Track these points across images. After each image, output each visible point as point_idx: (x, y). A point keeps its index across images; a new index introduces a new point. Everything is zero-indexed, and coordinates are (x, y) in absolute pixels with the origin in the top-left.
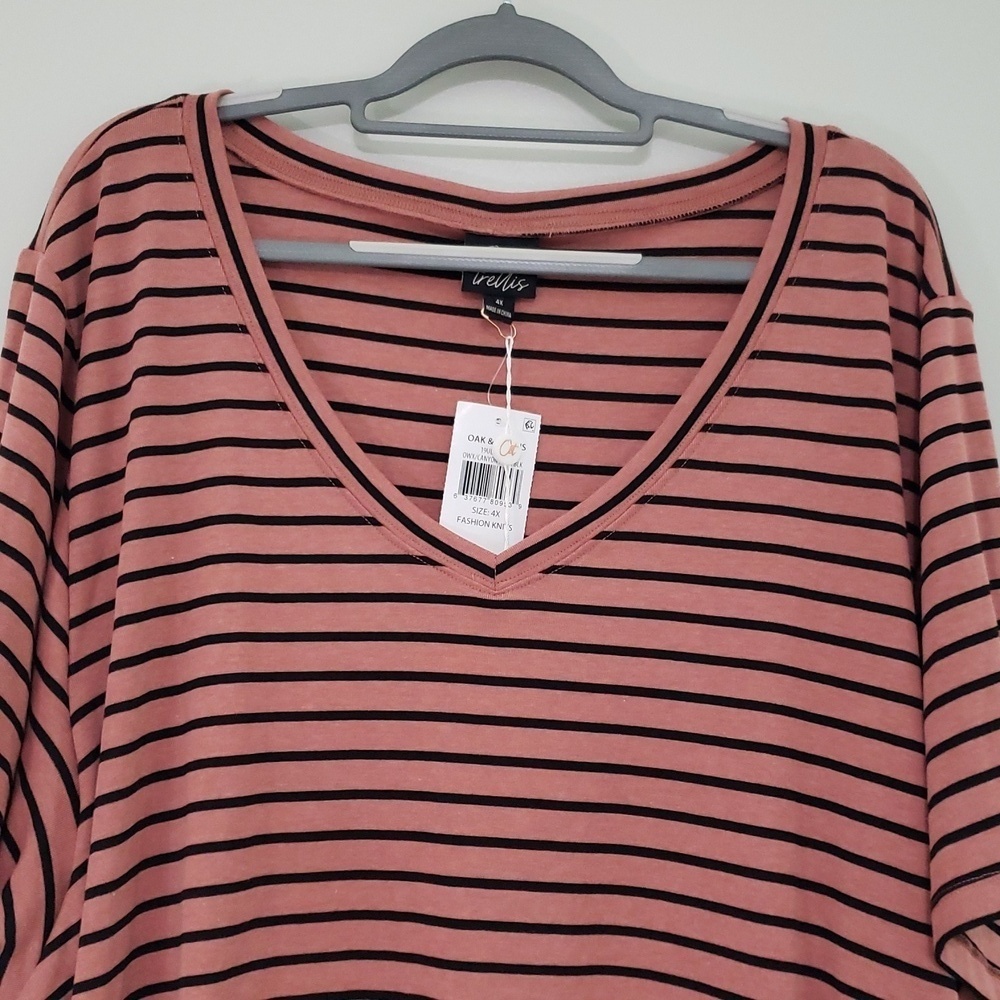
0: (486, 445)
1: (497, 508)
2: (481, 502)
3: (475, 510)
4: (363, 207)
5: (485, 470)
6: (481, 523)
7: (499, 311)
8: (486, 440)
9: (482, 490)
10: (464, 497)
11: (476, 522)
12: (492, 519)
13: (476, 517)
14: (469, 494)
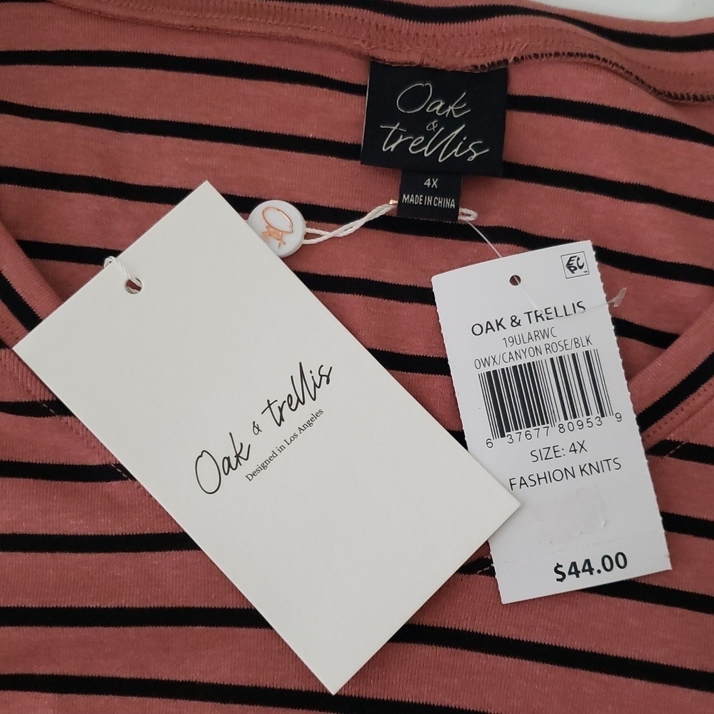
0: (511, 331)
1: (577, 436)
2: (542, 437)
3: (536, 456)
4: (194, 30)
5: (525, 376)
6: (558, 476)
7: (429, 200)
8: (506, 323)
9: (535, 415)
10: (506, 439)
11: (548, 477)
12: (574, 461)
13: (543, 467)
14: (513, 433)
